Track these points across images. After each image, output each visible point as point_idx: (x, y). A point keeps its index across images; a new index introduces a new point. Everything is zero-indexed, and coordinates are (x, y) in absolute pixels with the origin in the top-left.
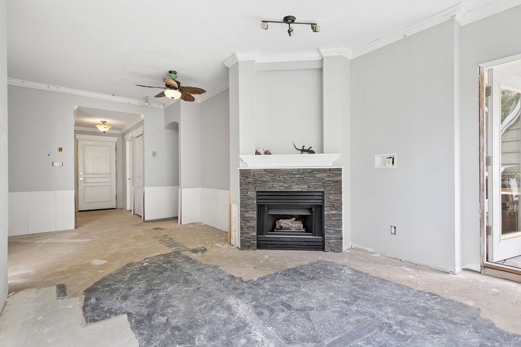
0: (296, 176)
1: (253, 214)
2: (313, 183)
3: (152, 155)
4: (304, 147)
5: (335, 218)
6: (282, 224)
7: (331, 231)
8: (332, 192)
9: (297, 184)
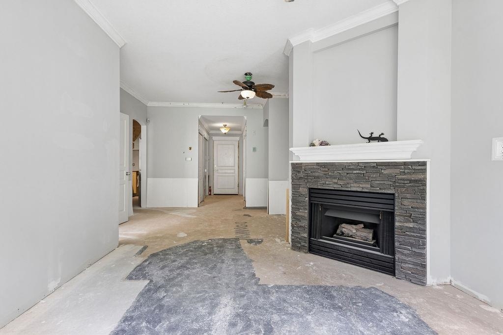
0: (355, 172)
1: (305, 213)
2: (378, 182)
3: (252, 150)
4: (372, 133)
5: (412, 234)
6: (344, 230)
7: (406, 252)
8: (408, 196)
9: (356, 182)
